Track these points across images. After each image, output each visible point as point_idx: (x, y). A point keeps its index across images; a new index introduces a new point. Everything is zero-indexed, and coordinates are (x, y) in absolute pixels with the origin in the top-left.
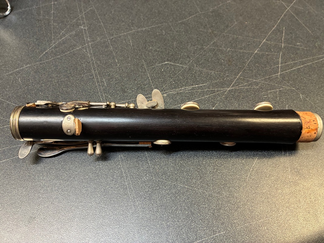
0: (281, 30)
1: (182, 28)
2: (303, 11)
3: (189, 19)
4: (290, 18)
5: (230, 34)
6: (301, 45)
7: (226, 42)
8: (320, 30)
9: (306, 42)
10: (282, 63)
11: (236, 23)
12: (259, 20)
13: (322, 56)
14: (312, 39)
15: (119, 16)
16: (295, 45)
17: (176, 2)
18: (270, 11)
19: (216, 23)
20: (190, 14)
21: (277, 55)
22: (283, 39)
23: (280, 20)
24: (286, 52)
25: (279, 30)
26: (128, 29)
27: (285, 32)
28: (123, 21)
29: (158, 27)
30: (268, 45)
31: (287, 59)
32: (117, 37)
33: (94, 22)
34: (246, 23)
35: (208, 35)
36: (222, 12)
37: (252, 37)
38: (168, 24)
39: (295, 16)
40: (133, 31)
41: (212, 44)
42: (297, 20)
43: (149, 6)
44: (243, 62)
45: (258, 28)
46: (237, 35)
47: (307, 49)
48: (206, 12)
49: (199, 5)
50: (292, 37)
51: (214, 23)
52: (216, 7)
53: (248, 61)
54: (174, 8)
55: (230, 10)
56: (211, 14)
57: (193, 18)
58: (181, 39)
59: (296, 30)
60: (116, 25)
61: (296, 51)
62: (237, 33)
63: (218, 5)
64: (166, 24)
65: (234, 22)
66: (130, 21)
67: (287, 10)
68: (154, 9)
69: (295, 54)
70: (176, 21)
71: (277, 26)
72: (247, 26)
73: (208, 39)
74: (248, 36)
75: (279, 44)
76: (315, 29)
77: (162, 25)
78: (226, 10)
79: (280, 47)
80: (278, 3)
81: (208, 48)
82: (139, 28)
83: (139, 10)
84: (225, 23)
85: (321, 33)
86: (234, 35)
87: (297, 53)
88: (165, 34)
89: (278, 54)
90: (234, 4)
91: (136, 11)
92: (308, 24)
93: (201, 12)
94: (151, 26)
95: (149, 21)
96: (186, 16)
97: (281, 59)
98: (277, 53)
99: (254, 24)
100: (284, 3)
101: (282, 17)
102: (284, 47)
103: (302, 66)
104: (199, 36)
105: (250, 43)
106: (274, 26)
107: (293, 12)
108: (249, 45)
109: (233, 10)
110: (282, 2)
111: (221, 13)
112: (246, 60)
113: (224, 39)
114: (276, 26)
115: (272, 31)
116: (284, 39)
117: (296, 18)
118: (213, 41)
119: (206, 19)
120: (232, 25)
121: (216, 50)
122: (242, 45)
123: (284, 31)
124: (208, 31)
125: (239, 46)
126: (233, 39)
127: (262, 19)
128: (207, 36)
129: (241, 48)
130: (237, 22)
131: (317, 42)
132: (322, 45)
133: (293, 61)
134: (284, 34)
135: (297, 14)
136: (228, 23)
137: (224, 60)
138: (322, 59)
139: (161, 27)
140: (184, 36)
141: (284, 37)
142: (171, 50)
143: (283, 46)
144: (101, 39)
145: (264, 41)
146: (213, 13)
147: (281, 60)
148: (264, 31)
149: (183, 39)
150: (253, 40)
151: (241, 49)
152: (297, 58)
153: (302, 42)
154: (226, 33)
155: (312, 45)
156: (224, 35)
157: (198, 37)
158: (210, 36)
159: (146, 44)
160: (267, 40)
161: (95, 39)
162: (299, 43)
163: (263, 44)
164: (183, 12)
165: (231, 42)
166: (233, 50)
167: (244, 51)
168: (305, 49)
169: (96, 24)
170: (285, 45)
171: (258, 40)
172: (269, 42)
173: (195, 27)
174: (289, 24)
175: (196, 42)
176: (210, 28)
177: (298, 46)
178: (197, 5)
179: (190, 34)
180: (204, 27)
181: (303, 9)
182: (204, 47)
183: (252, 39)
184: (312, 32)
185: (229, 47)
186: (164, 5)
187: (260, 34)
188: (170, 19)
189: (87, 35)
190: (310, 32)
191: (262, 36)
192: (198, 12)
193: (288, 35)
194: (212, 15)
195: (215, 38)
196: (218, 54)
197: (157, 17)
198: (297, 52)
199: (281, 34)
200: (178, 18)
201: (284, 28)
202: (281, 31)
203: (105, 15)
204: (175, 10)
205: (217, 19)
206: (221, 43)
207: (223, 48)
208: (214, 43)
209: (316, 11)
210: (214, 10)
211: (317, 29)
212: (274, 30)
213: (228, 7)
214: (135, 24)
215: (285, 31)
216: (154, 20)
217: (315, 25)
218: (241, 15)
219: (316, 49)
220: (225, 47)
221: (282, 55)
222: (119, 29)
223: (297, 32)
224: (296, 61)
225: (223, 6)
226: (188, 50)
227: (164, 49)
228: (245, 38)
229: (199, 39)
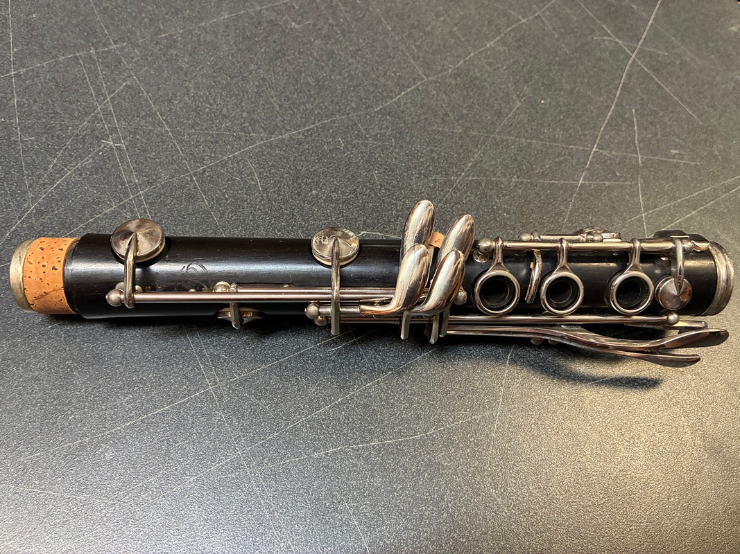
0: (627, 116)
1: (387, 127)
2: (669, 61)
3: (399, 99)
4: (642, 83)
5: (510, 135)
6: (680, 154)
7: (504, 159)
8: (715, 110)
9: (690, 145)
10: (649, 209)
11: (519, 103)
12: (571, 92)
13: (733, 179)
14: (704, 136)
15: (211, 101)
16: (666, 156)
18: (594, 67)
19: (471, 108)
20: (400, 86)
21: (631, 186)
22: (636, 142)
23: (619, 89)
24: (651, 177)
25: (621, 119)
26: (243, 139)
27: (637, 121)
28: (226, 117)
29: (325, 128)
30: (606, 161)
31: (656, 197)
32: (217, 165)
33: (143, 123)
34: (542, 102)
35: (456, 143)
36: (478, 75)
37: (563, 141)
38: (349, 119)
39: (652, 74)
40: (258, 144)
41: (471, 167)
42: (659, 87)
43: (290, 68)
44: (557, 214)
45: (573, 114)
46: (526, 139)
47: (697, 165)
48: (440, 75)
50: (656, 134)
51: (465, 106)
52: (461, 62)
53: (566, 208)
54: (356, 69)
55: (499, 68)
56: (454, 82)
57: (410, 95)
58: (389, 161)
59: (661, 114)
60: (206, 129)
61: (672, 172)
62: (527, 131)
64: (343, 117)
65: (514, 102)
66: (245, 114)
67: (630, 62)
69: (673, 182)
70: (367, 108)
71: (616, 106)
72: (545, 111)
73: (459, 154)
74: (555, 140)
75: (629, 155)
76: (704, 108)
77: (333, 122)
78: (489, 69)
79: (634, 163)
80: (606, 42)
81: (462, 180)
82: (273, 133)
84: (493, 106)
85: (721, 116)
86: (520, 138)
87: (676, 179)
88: (346, 147)
89: (633, 183)
90: (505, 51)
91: (256, 83)
92: (685, 96)
93: (427, 76)
94: (305, 127)
95: (295, 111)
96: (391, 91)
97: (643, 197)
98: (631, 182)
99: (561, 103)
100: (620, 42)
101: (622, 81)
102: (642, 163)
103: (694, 213)
104: (435, 147)
105: (562, 158)
106: (609, 107)
107: (646, 66)
108: (561, 163)
109: (505, 67)
110: (617, 40)
111: (477, 78)
112: (562, 208)
113: (498, 151)
114: (613, 107)
115: (606, 121)
116: (639, 143)
117: (656, 80)
118: (472, 160)
119: (444, 97)
120: (511, 110)
121: (484, 185)
122: (544, 166)
123: (635, 120)
124: (455, 131)
125: (539, 169)
126: (520, 149)
127: (577, 89)
128: (454, 146)
129: (543, 173)
130: (520, 101)
131: (715, 142)
132: (727, 150)
133: (671, 199)
134: (636, 127)
135: (657, 71)
136: (500, 104)
137: (508, 213)
138: (735, 190)
139: (332, 128)
140: (397, 150)
141: (639, 135)
143: (640, 162)
145: (594, 150)
146: (458, 79)
147: (643, 200)
148: (588, 122)
149: (396, 158)
150: (567, 149)
151: (544, 175)
152: (678, 190)
153: (682, 146)
154: (499, 134)
155: (705, 154)
156: (495, 139)
157: (432, 151)
158: (462, 146)
160: (600, 147)
162: (676, 149)
163: (593, 158)
165: (516, 159)
167: (553, 181)
168: (693, 163)
170: (645, 157)
171: (581, 148)
172: (605, 153)
173: (419, 121)
174: (642, 99)
175: (429, 165)
176: (457, 121)
177: (674, 157)
179: (410, 143)
180: (442, 119)
181: (666, 54)
182: (452, 178)
183: (564, 145)
184: (699, 117)
185: (514, 174)
187: (580, 133)
188: (351, 101)
189: (128, 167)
190: (695, 116)
191: (588, 137)
192: (419, 77)
193: (646, 129)
194: (457, 85)
195: (476, 150)
196: (490, 197)
197: (314, 99)
198: (675, 174)
199: (631, 128)
200: (371, 97)
201: (633, 111)
202: (628, 119)
204: (360, 75)
205: (471, 93)
206: (493, 163)
207: (499, 177)
208: (474, 166)
209: (697, 59)
211: (708, 107)
212: (612, 118)
213: (489, 61)
214: (260, 123)
215: (636, 117)
216: (309, 106)
217: (701, 96)
218: (526, 82)
219: (716, 162)
220: (504, 174)
221: (642, 186)
222: (217, 142)
223: (666, 119)
224: (679, 201)
225: (479, 59)
228: (548, 143)
229: (434, 155)
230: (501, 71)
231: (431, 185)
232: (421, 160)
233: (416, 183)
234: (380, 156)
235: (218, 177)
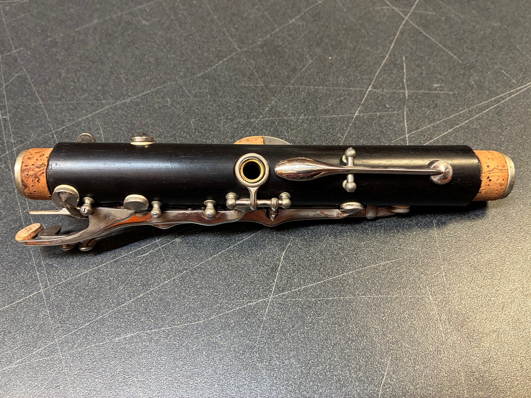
0: (398, 62)
1: (205, 87)
2: (436, 19)
3: (217, 67)
4: (413, 37)
5: (301, 84)
6: (441, 87)
7: (295, 103)
8: (474, 51)
9: (450, 80)
10: (411, 131)
11: (311, 61)
12: (354, 49)
13: (486, 102)
14: (462, 72)
15: (76, 81)
16: (429, 89)
17: (191, 37)
18: (373, 29)
19: (272, 68)
20: (219, 57)
21: (398, 115)
22: (405, 81)
23: (393, 43)
24: (415, 106)
25: (394, 64)
26: (96, 105)
27: (407, 65)
28: (85, 90)
29: (158, 92)
30: (378, 97)
31: (418, 121)
32: (73, 125)
33: (24, 100)
34: (330, 58)
35: (258, 94)
36: (281, 43)
37: (344, 85)
38: (177, 84)
39: (421, 30)
40: (106, 107)
41: (268, 110)
42: (426, 38)
43: (137, 52)
45: (354, 65)
46: (314, 86)
47: (455, 94)
48: (251, 47)
49: (236, 36)
50: (421, 74)
51: (268, 66)
52: (269, 36)
53: (343, 135)
54: (187, 48)
55: (297, 37)
56: (261, 51)
57: (226, 63)
58: (204, 111)
59: (426, 58)
60: (69, 100)
61: (433, 101)
62: (315, 81)
63: (273, 31)
64: (173, 83)
65: (307, 60)
67: (404, 22)
68: (147, 56)
69: (434, 108)
70: (191, 75)
71: (390, 55)
72: (332, 64)
73: (259, 102)
74: (337, 85)
75: (398, 91)
76: (464, 50)
77: (165, 87)
78: (289, 38)
79: (401, 96)
80: (385, 10)
81: (260, 121)
82: (118, 99)
83: (117, 62)
84: (290, 65)
85: (478, 55)
86: (309, 86)
87: (436, 106)
88: (172, 104)
89: (400, 112)
90: (303, 25)
91: (111, 65)
92: (448, 43)
93: (241, 48)
94: (143, 93)
95: (137, 82)
96: (212, 61)
97: (407, 122)
98: (398, 111)
99: (345, 58)
100: (396, 9)
101: (396, 37)
102: (409, 96)
103: (450, 131)
104: (241, 98)
105: (342, 98)
106: (383, 57)
107: (417, 24)
108: (341, 101)
109: (302, 36)
110: (394, 8)
111: (279, 46)
112: (339, 135)
113: (291, 97)
114: (387, 57)
115: (381, 67)
116: (407, 81)
117: (424, 33)
118: (269, 105)
119: (252, 61)
120: (304, 66)
121: (276, 123)
122: (327, 105)
123: (404, 64)
124: (258, 85)
125: (322, 108)
126: (309, 94)
127: (359, 46)
128: (256, 96)
129: (325, 110)
130: (312, 59)
131: (472, 74)
132: (482, 80)
133: (430, 122)
134: (405, 70)
135: (425, 27)
136: (296, 63)
138: (487, 110)
139: (163, 91)
140: (211, 103)
141: (407, 76)
142: (185, 137)
143: (407, 95)
144: (38, 136)
145: (369, 89)
146: (265, 48)
147: (407, 124)
148: (366, 70)
149: (209, 109)
150: (347, 90)
151: (327, 112)
152: (438, 114)
153: (442, 80)
154: (293, 84)
155: (463, 84)
156: (289, 88)
157: (238, 102)
158: (262, 96)
159: (133, 131)
160: (374, 87)
161: (26, 137)
162: (437, 83)
163: (368, 95)
164: (206, 55)
165: (304, 102)
166: (310, 117)
167: (333, 116)
168: (451, 93)
169: (29, 105)
170: (411, 91)
171: (358, 89)
172: (377, 91)
173: (231, 81)
174: (412, 49)
175: (235, 112)
176: (261, 78)
177: (436, 89)
178: (232, 36)
179: (221, 97)
180: (249, 78)
181: (434, 13)
182: (252, 120)
183: (344, 88)
184: (458, 58)
185: (302, 113)
186: (167, 44)
187: (359, 78)
188: (180, 72)
189: (9, 131)
190: (455, 57)
191: (365, 81)
192: (234, 50)
193: (413, 71)
194: (263, 52)
195: (273, 98)
196: (281, 132)
197: (153, 72)
198: (436, 102)
199: (401, 71)
200: (196, 67)
201: (404, 58)
202: (399, 64)
203: (46, 83)
204: (189, 52)
205: (274, 57)
206: (286, 106)
207: (290, 116)
208: (271, 110)
209: (460, 15)
210: (265, 41)
211: (468, 49)
212: (385, 65)
213: (290, 33)
214: (109, 92)
215: (406, 63)
216: (148, 78)
217: (462, 41)
218: (318, 45)
219: (472, 89)
220: (293, 114)
221: (407, 114)
222: (76, 109)
223: (431, 62)
224: (438, 122)
225: (282, 32)
226: (219, 131)
227: (171, 137)
228: (331, 88)
229: (241, 105)
230: (299, 39)
231: (235, 126)
232: (229, 108)
233: (224, 126)
234: (197, 109)
235: (73, 134)
